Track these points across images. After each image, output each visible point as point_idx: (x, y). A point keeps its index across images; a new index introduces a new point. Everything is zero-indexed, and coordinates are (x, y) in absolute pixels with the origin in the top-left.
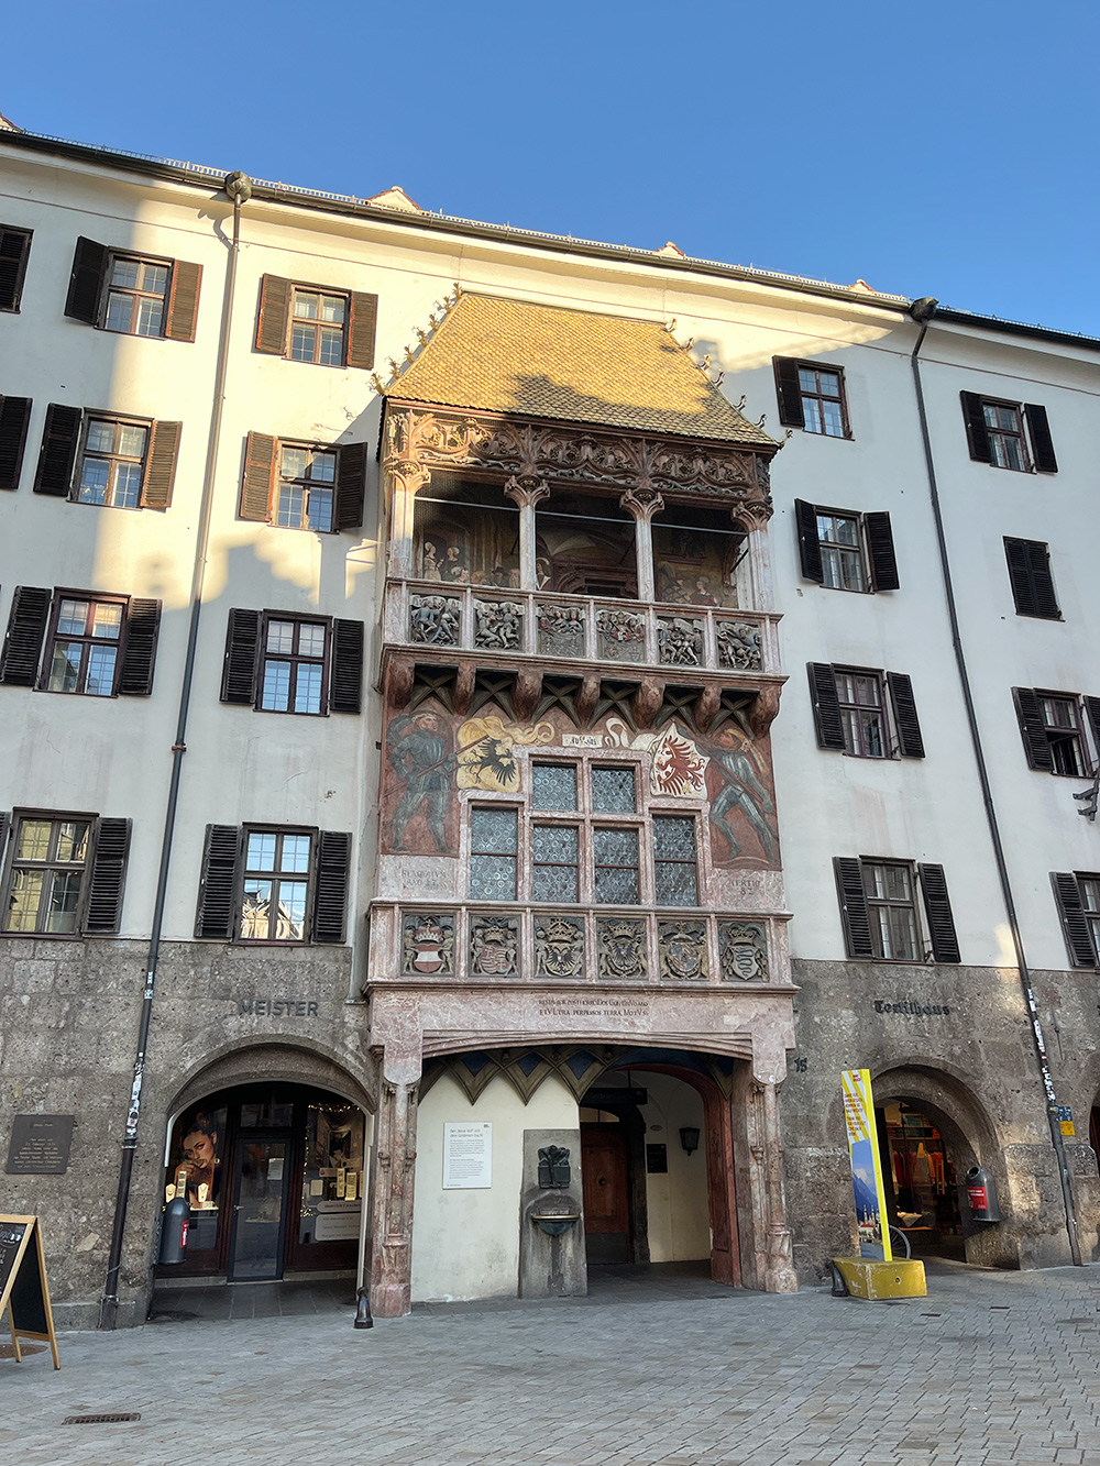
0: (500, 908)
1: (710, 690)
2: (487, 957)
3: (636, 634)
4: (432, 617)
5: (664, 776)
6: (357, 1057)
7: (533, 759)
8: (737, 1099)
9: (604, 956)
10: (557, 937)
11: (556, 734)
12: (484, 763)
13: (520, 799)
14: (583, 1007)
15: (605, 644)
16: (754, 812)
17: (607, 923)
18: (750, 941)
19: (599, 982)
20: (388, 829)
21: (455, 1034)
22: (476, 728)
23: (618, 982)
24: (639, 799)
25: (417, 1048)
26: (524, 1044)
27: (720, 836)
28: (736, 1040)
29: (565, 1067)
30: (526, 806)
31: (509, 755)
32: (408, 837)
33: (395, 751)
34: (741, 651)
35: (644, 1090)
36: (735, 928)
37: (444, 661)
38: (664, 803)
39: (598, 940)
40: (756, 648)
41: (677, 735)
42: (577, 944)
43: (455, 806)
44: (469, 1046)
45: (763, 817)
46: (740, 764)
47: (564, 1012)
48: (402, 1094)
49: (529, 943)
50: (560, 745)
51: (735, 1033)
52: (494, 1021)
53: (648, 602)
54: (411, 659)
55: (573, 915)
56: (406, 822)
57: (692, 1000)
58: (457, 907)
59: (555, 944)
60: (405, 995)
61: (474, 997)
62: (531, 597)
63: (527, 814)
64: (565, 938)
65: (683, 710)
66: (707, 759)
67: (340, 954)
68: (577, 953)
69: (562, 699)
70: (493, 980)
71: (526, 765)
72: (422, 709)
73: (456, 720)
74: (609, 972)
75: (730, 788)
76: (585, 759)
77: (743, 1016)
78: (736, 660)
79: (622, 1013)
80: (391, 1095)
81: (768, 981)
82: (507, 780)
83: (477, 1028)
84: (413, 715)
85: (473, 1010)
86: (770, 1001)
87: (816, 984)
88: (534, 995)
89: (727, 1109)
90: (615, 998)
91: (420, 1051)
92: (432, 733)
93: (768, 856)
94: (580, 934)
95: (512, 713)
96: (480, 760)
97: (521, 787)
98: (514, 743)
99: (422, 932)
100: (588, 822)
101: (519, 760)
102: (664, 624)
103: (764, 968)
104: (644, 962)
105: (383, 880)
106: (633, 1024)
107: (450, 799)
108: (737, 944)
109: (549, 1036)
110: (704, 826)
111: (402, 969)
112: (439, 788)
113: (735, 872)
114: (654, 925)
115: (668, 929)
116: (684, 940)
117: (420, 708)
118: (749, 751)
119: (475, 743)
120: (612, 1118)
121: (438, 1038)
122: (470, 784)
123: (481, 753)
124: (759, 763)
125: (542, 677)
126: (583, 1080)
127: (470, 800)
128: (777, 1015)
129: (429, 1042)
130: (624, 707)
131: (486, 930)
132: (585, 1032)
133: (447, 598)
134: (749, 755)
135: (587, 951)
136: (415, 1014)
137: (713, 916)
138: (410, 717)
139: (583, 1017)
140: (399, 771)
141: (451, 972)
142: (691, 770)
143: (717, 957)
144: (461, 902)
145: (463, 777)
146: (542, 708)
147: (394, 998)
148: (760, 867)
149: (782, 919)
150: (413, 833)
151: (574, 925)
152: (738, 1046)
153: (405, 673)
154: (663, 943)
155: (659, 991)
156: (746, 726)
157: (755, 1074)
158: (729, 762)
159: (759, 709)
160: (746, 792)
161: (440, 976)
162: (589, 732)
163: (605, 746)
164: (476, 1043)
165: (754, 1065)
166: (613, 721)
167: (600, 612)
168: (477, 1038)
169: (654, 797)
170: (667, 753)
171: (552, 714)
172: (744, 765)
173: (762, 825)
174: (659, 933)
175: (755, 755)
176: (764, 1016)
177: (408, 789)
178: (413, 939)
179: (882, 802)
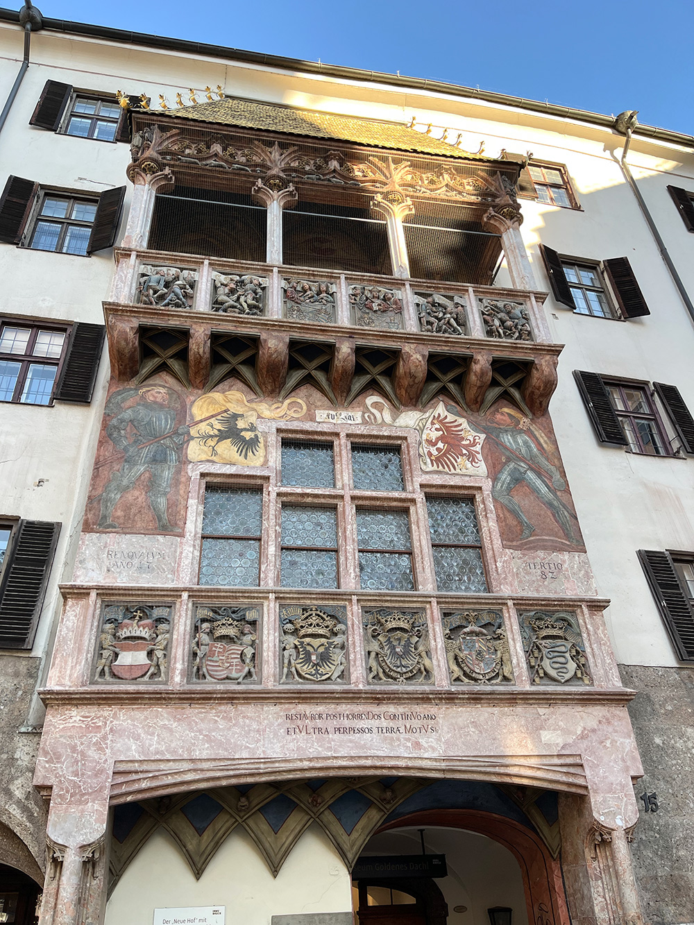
0: (234, 594)
1: (479, 357)
2: (215, 659)
3: (392, 307)
4: (162, 283)
5: (435, 453)
6: (25, 809)
7: (282, 435)
8: (570, 858)
9: (373, 655)
10: (310, 631)
11: (309, 410)
12: (222, 436)
13: (265, 473)
14: (347, 723)
15: (359, 314)
16: (544, 489)
17: (376, 614)
18: (560, 633)
19: (367, 688)
20: (95, 504)
21: (162, 766)
22: (214, 402)
23: (394, 687)
24: (408, 477)
25: (101, 789)
26: (264, 779)
27: (508, 515)
28: (561, 765)
29: (329, 817)
30: (272, 481)
31: (252, 428)
32: (119, 513)
33: (114, 422)
34: (509, 323)
35: (442, 858)
36: (540, 619)
37: (173, 323)
38: (437, 479)
39: (366, 634)
40: (525, 321)
41: (446, 413)
42: (338, 640)
43: (183, 479)
44: (182, 783)
45: (555, 494)
46: (520, 441)
47: (320, 730)
48: (72, 861)
49: (271, 638)
50: (313, 419)
51: (559, 756)
52: (220, 744)
53: (404, 277)
54: (134, 320)
55: (331, 603)
56: (118, 496)
57: (496, 710)
58: (176, 593)
59: (307, 640)
60: (92, 711)
61: (194, 712)
62: (275, 270)
63: (272, 489)
64: (321, 631)
65: (451, 387)
66: (483, 436)
67: (23, 666)
68: (337, 651)
69: (314, 373)
70: (220, 687)
71: (274, 440)
72: (151, 382)
73: (191, 394)
74: (381, 675)
75: (512, 465)
76: (342, 435)
77: (566, 732)
78: (504, 333)
79: (402, 730)
80: (58, 864)
81: (592, 684)
82: (250, 454)
83: (197, 754)
84: (141, 388)
85: (191, 729)
86: (598, 711)
87: (648, 697)
88: (278, 708)
89: (557, 872)
90: (392, 709)
91: (107, 793)
92: (161, 406)
93: (567, 536)
94: (341, 627)
95: (257, 388)
96: (217, 432)
97: (266, 461)
98: (259, 417)
99: (127, 626)
100: (347, 498)
101: (265, 434)
102: (422, 300)
103: (583, 667)
104: (427, 662)
105: (81, 562)
106: (417, 745)
107: (178, 472)
108: (545, 638)
109: (299, 765)
110: (486, 503)
111: (93, 675)
112: (165, 460)
113: (531, 553)
114: (437, 614)
115: (455, 621)
116: (477, 634)
117: (150, 381)
118: (529, 429)
119: (213, 416)
120: (409, 900)
121: (136, 772)
122: (204, 457)
123: (219, 426)
124: (542, 441)
125: (288, 340)
126: (355, 835)
127: (203, 475)
128: (610, 729)
129: (121, 779)
130: (384, 382)
131: (216, 624)
132: (352, 758)
133: (182, 269)
134: (529, 432)
135: (351, 649)
136: (104, 738)
137: (510, 603)
138: (136, 389)
139: (346, 737)
140: (116, 442)
141: (163, 678)
142: (466, 447)
143: (521, 653)
144: (181, 586)
145: (195, 450)
146: (292, 382)
147: (76, 716)
148: (560, 549)
149: (598, 606)
150: (127, 508)
151: (332, 617)
152: (567, 773)
153: (126, 333)
154: (449, 638)
155: (449, 698)
156: (522, 405)
157: (595, 815)
158: (507, 439)
159: (536, 379)
160: (531, 469)
161: (146, 683)
162: (346, 408)
163: (365, 422)
164: (191, 778)
165: (592, 800)
166: (372, 399)
167: (353, 287)
168: (195, 770)
169: (424, 474)
170: (436, 429)
171: (303, 391)
172: (525, 443)
173: (555, 503)
174: (444, 625)
175: (536, 433)
176: (594, 731)
177: (126, 461)
178: (114, 635)
179: (678, 498)
